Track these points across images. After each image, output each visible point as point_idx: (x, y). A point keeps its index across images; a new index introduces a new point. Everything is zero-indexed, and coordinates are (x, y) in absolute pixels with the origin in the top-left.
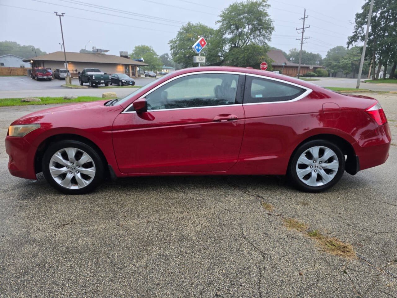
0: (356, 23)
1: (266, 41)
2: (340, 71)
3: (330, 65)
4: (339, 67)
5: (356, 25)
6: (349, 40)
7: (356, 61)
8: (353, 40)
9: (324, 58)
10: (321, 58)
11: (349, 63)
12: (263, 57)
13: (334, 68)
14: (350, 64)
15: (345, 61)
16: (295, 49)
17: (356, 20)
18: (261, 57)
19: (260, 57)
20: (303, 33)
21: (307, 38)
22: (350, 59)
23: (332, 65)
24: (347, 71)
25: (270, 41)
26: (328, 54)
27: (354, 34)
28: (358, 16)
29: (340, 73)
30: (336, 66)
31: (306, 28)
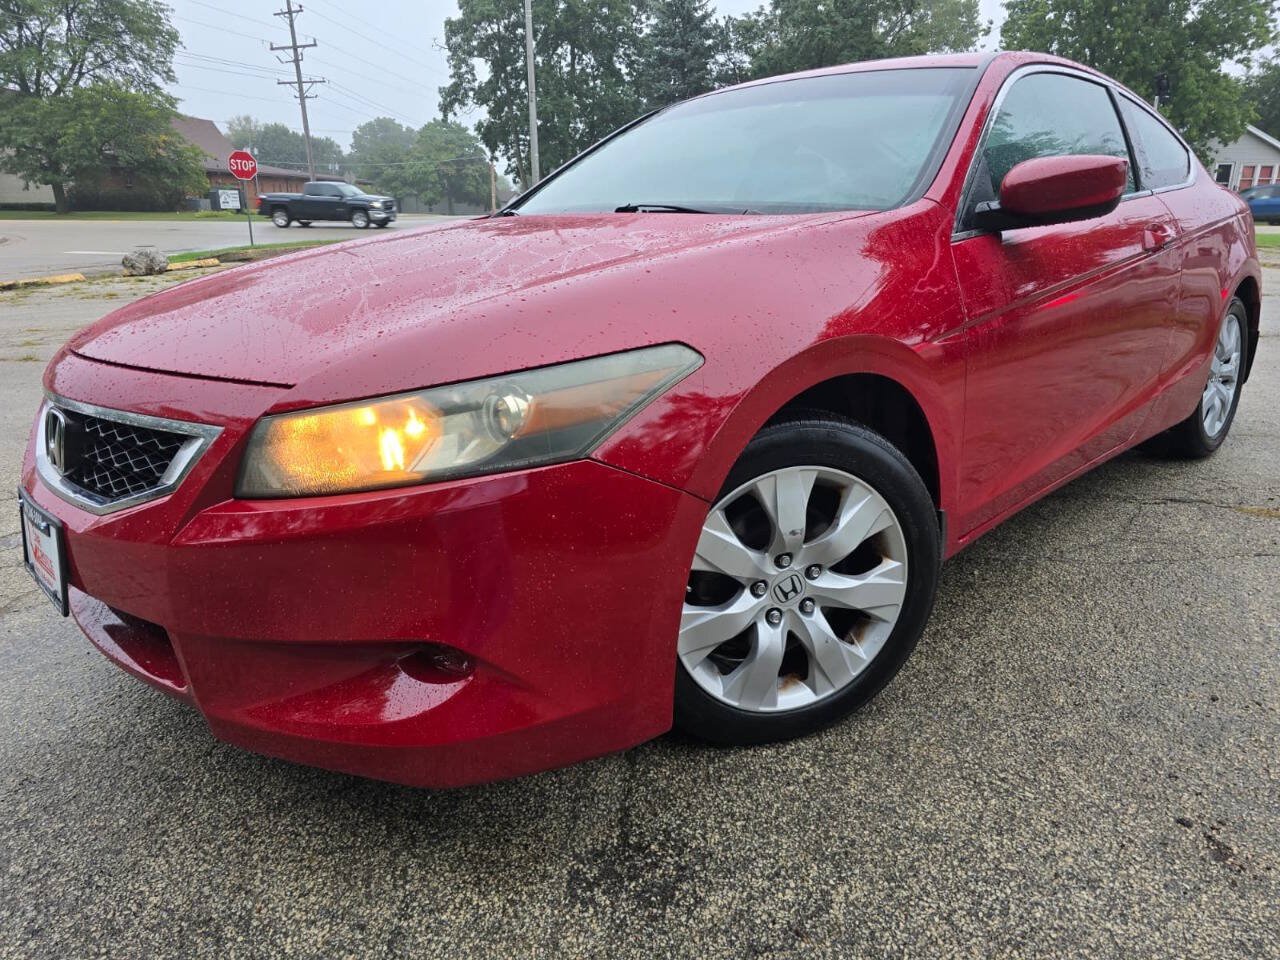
0: (450, 49)
1: (158, 80)
2: (410, 195)
3: (378, 175)
4: (405, 183)
5: (450, 54)
6: (446, 99)
7: (445, 164)
8: (456, 100)
9: (348, 152)
10: (340, 152)
11: (430, 170)
12: (164, 137)
13: (393, 184)
14: (432, 172)
15: (419, 164)
16: (247, 119)
17: (448, 39)
18: (158, 135)
19: (152, 138)
20: (297, 61)
21: (316, 82)
22: (429, 157)
23: (384, 176)
24: (430, 195)
25: (173, 81)
26: (355, 142)
27: (454, 80)
28: (452, 28)
29: (412, 200)
30: (395, 179)
31: (304, 47)
